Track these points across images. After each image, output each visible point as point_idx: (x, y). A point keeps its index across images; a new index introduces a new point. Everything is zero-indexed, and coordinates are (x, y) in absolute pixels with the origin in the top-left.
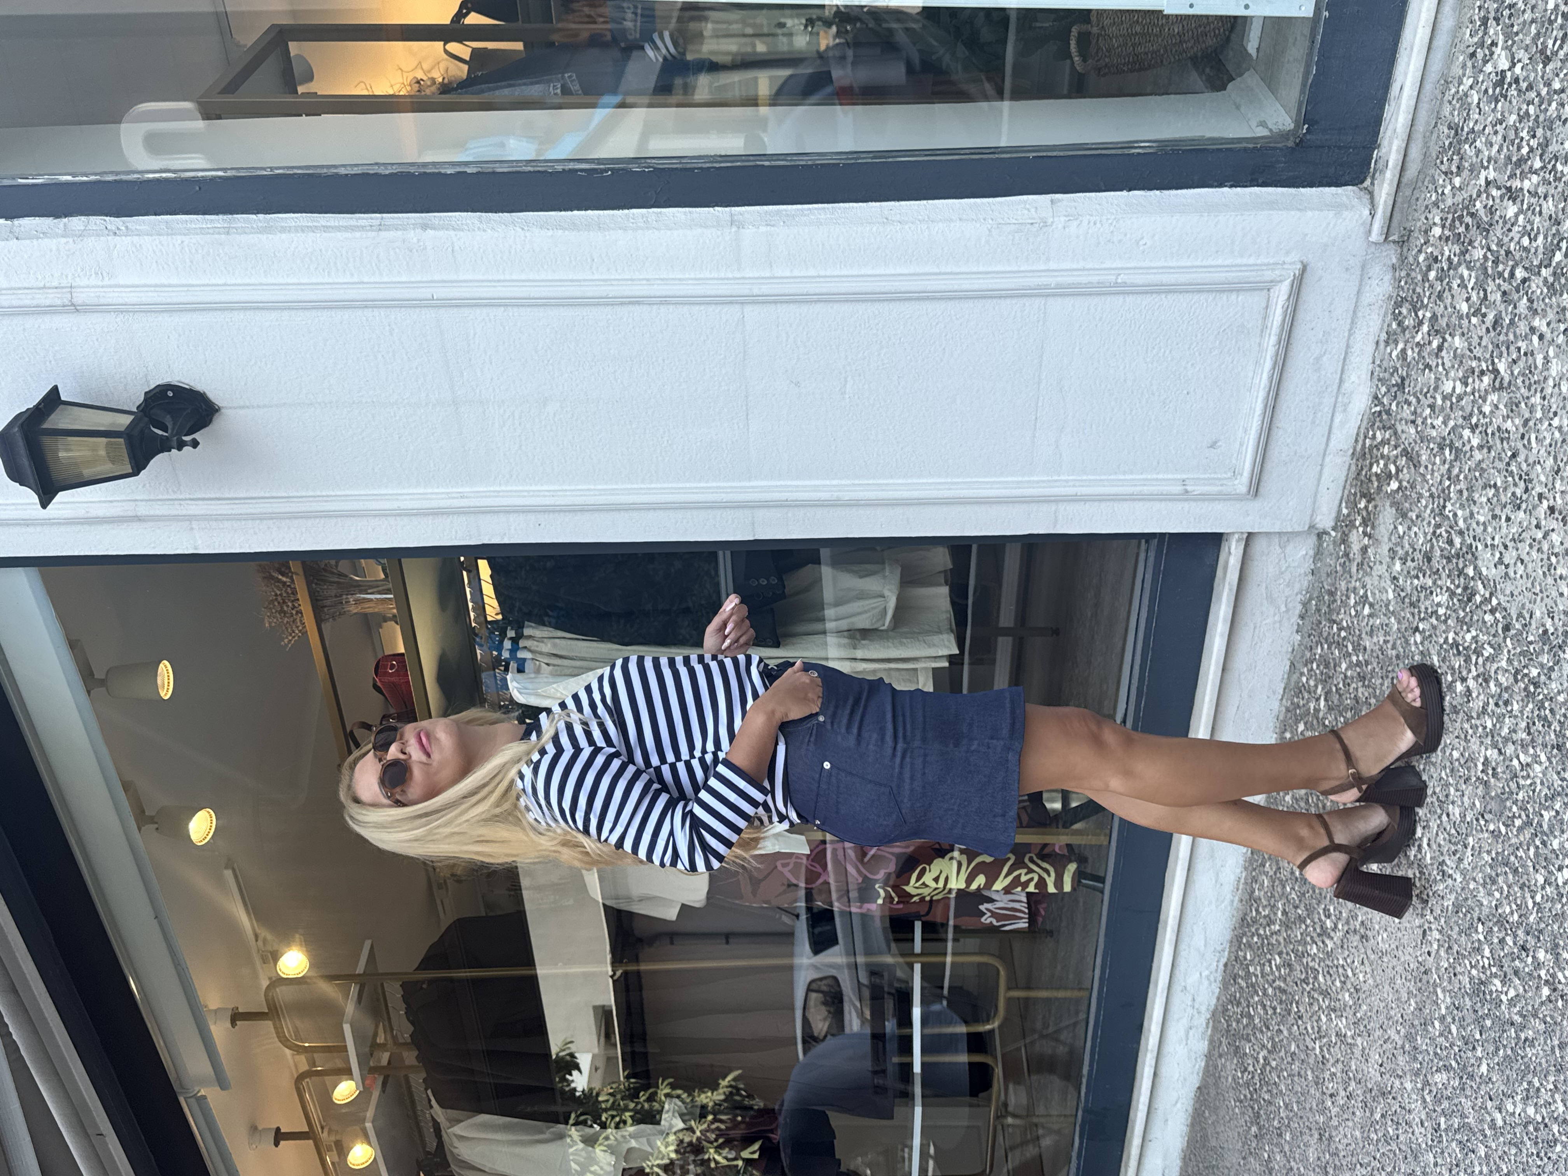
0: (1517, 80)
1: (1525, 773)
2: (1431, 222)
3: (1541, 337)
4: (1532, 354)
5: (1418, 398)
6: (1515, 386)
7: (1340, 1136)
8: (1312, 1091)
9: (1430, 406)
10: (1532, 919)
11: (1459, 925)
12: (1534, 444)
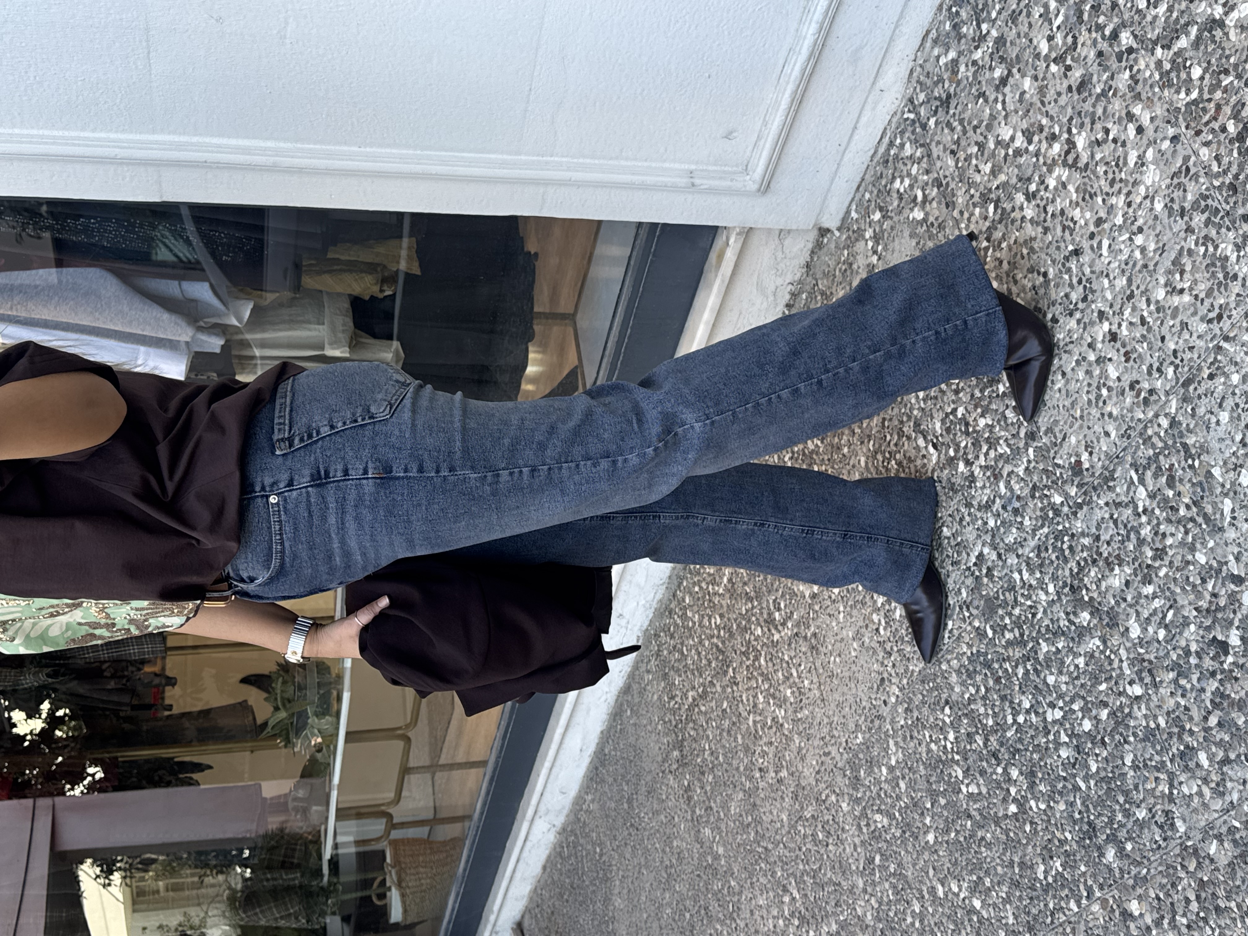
1: (1026, 592)
3: (1140, 130)
4: (1124, 144)
5: (964, 127)
6: (1094, 172)
7: (766, 810)
8: (741, 754)
9: (977, 143)
10: (1009, 734)
11: (923, 696)
12: (1105, 251)
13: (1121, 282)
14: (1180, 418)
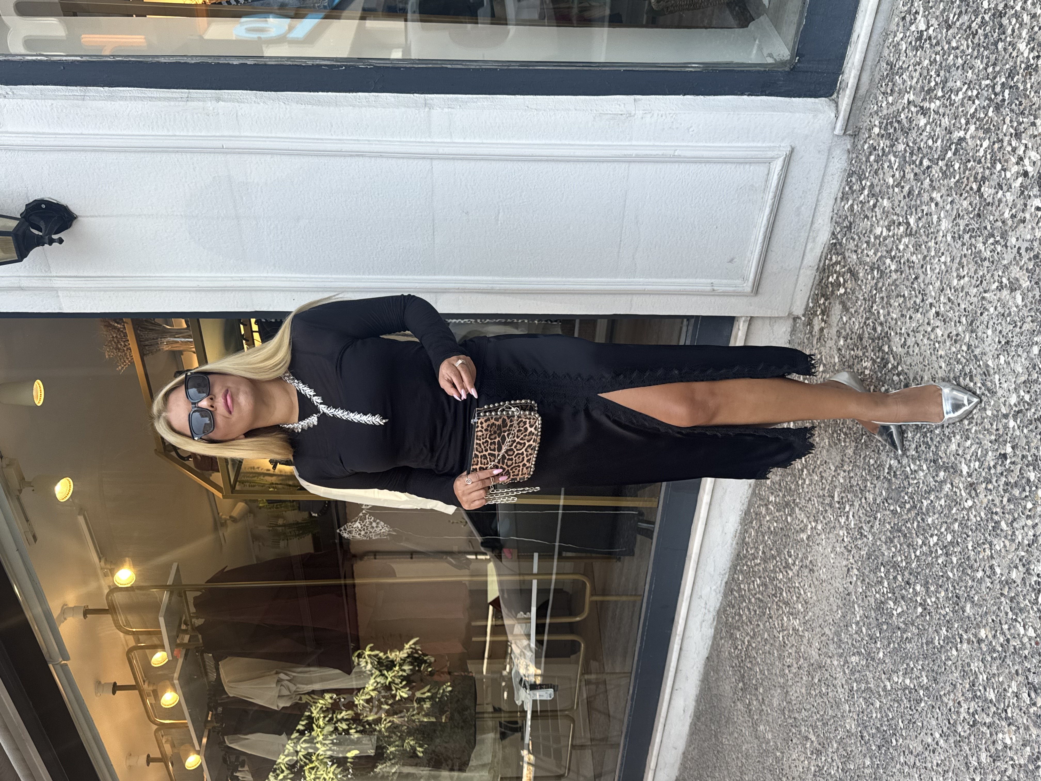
0: (930, 38)
1: (913, 476)
2: (873, 124)
3: (937, 204)
4: (931, 215)
5: (859, 236)
6: (919, 234)
7: (793, 692)
8: (777, 663)
9: (866, 242)
10: (913, 566)
11: (869, 567)
12: (929, 272)
13: (938, 284)
14: (972, 342)
